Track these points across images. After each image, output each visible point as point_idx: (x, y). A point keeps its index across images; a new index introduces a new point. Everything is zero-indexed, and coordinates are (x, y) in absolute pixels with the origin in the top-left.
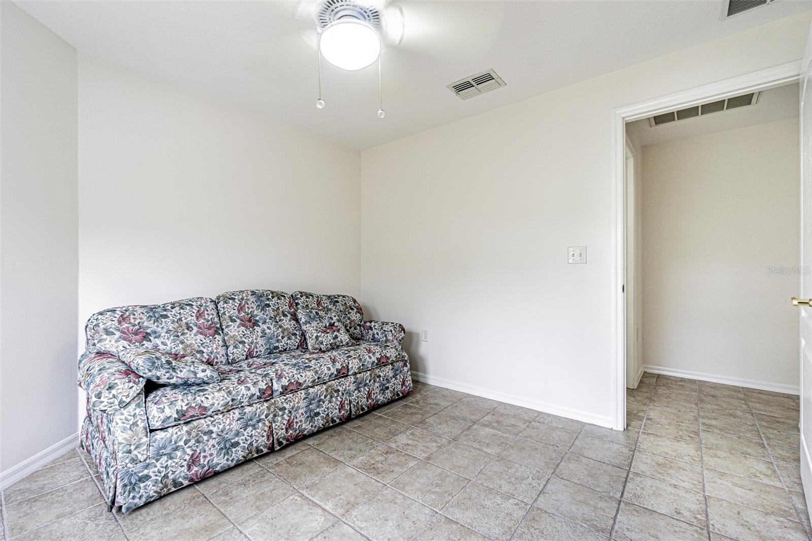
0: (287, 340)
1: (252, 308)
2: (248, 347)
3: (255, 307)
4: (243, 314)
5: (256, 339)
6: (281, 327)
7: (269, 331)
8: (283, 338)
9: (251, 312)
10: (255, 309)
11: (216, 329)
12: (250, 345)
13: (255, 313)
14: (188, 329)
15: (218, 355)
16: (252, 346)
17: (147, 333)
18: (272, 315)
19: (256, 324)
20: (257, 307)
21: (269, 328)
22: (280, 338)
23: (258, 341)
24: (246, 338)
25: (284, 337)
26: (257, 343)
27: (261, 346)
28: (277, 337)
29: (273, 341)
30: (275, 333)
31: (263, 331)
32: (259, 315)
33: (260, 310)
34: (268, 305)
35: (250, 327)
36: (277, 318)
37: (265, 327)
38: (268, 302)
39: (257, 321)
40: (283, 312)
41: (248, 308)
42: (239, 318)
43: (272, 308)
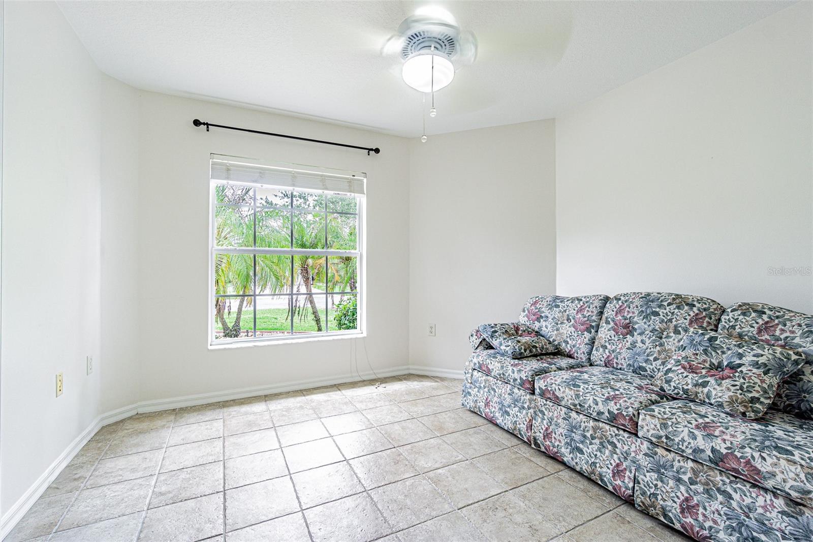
0: (660, 365)
1: (633, 313)
2: (608, 354)
3: (637, 313)
4: (620, 318)
5: (621, 349)
6: (661, 345)
7: (641, 345)
8: (656, 359)
9: (630, 317)
10: (636, 315)
11: (588, 326)
12: (611, 352)
13: (634, 320)
14: (567, 320)
15: (579, 350)
16: (613, 355)
17: (541, 316)
18: (657, 327)
19: (631, 333)
20: (639, 313)
21: (643, 342)
22: (651, 358)
23: (621, 351)
24: (610, 344)
25: (658, 359)
26: (620, 353)
27: (624, 358)
28: (648, 355)
29: (640, 359)
30: (648, 351)
31: (634, 345)
32: (640, 323)
33: (642, 317)
34: (656, 314)
35: (622, 334)
36: (665, 333)
37: (639, 338)
38: (658, 310)
39: (635, 330)
40: (676, 327)
41: (628, 312)
42: (613, 321)
43: (660, 318)
